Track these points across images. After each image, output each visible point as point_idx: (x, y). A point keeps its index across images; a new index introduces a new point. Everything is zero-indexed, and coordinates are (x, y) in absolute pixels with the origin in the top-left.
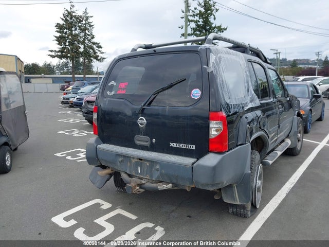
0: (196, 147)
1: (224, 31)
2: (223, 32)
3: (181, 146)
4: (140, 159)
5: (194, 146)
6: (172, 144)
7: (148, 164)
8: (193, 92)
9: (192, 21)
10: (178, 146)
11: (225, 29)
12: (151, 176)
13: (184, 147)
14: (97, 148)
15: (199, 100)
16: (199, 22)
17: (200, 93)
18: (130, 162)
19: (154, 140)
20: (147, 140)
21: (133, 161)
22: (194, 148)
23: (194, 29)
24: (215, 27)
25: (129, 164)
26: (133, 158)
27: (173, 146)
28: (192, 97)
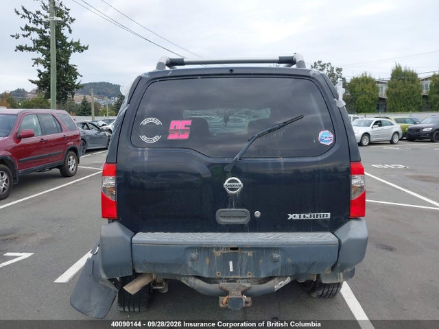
0: (331, 215)
1: (85, 51)
2: (82, 51)
3: (308, 216)
4: (232, 249)
5: (329, 214)
6: (291, 216)
7: (250, 254)
8: (320, 134)
9: (33, 29)
10: (302, 218)
11: (86, 48)
12: (257, 272)
13: (312, 218)
14: (132, 244)
15: (332, 146)
16: (46, 32)
17: (332, 136)
18: (211, 256)
19: (257, 214)
20: (243, 214)
21: (218, 253)
22: (329, 217)
23: (37, 41)
24: (71, 43)
25: (208, 261)
26: (218, 249)
27: (294, 218)
28: (322, 142)
